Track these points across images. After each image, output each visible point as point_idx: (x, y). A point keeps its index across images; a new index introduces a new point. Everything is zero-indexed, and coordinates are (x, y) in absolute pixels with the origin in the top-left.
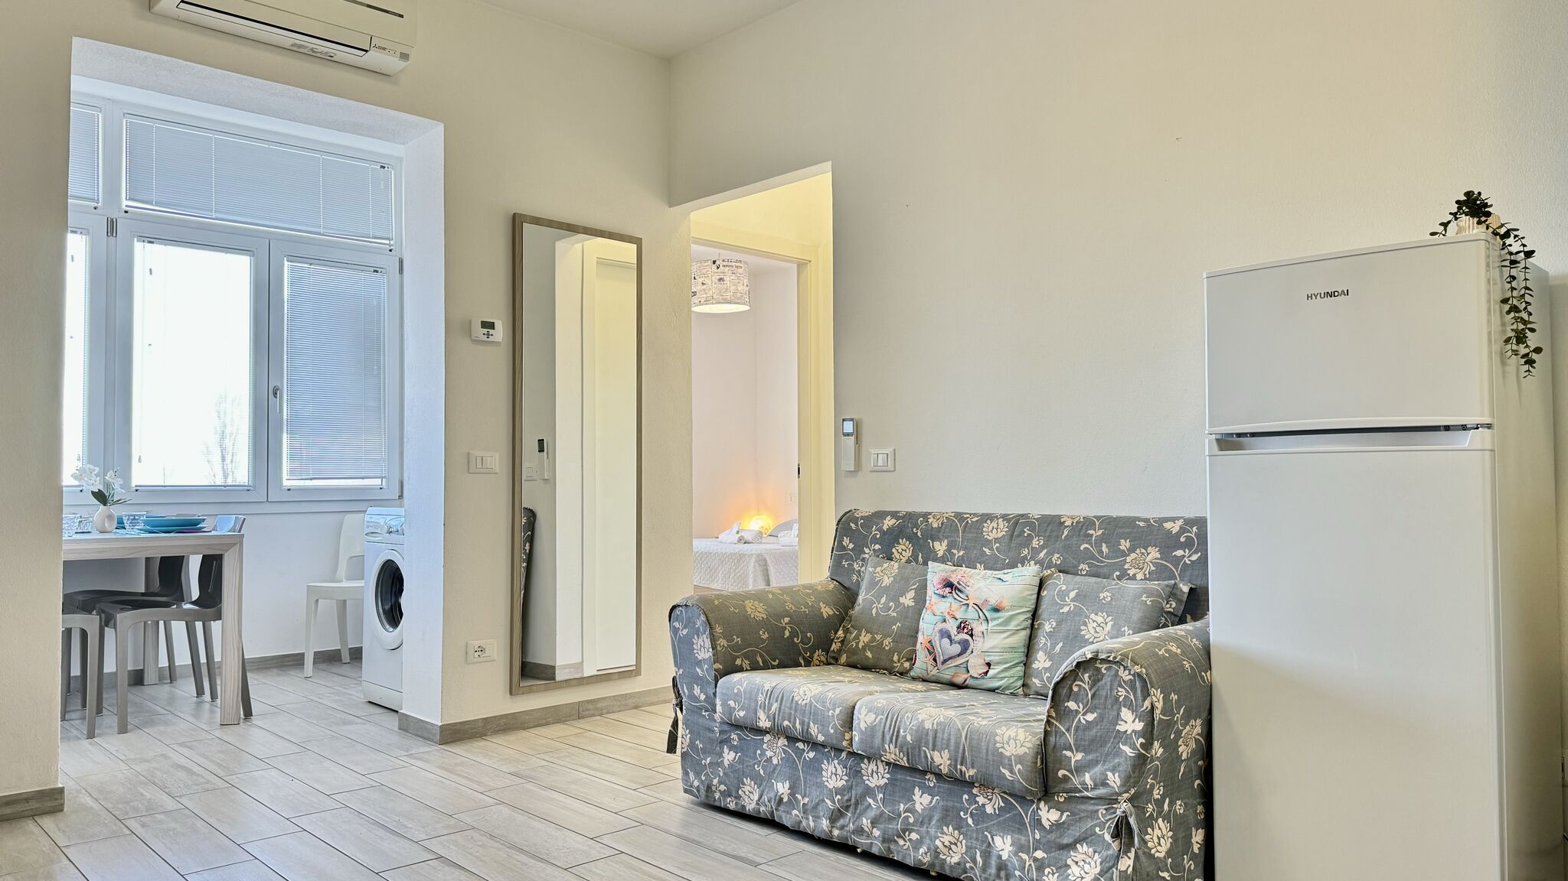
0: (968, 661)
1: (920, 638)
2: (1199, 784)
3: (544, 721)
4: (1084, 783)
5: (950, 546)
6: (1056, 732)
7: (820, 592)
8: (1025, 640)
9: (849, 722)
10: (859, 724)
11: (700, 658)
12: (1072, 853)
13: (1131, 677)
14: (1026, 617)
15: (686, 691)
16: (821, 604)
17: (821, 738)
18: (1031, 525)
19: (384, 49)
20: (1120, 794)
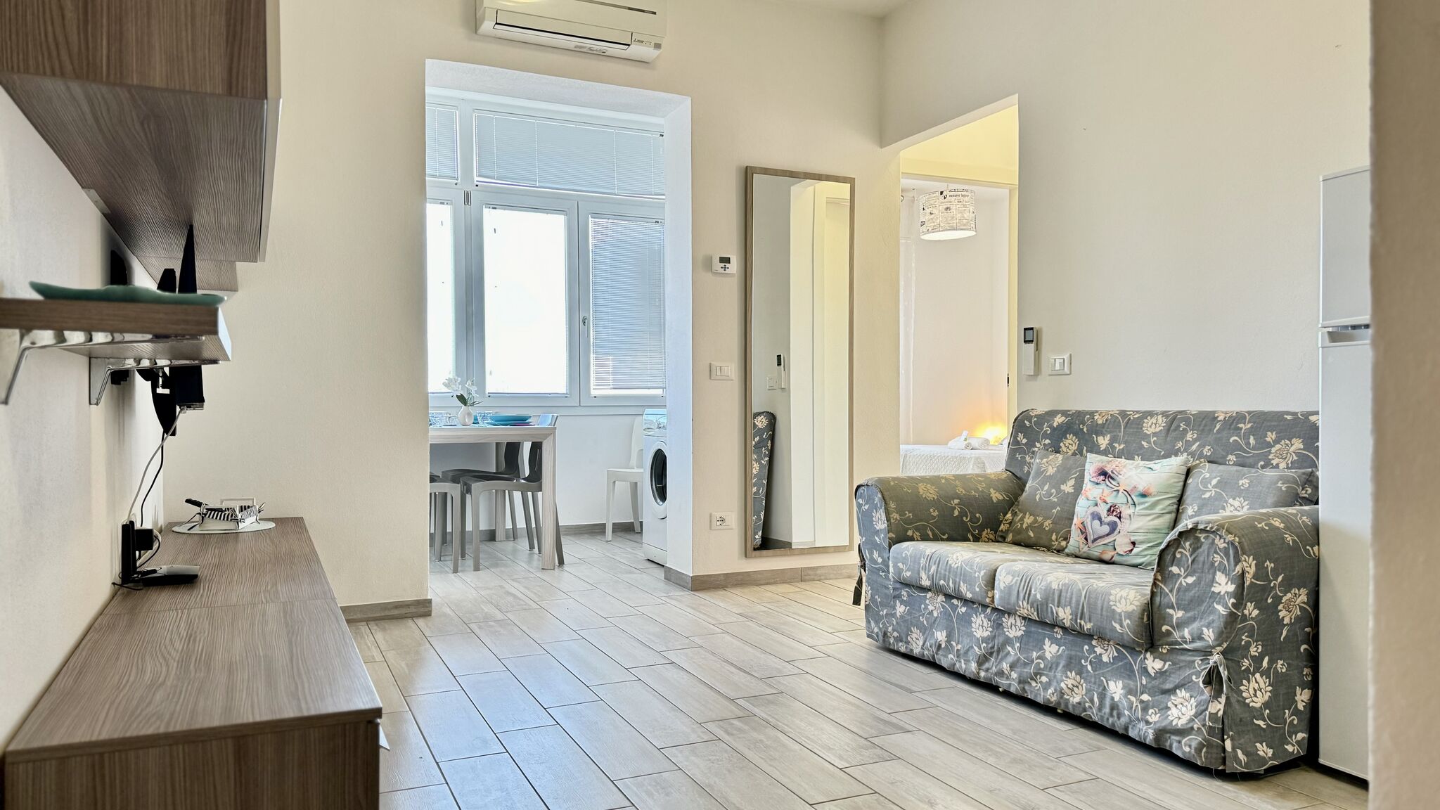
0: (1115, 540)
1: (1075, 520)
2: (1305, 649)
3: (773, 580)
4: (1183, 637)
5: (1112, 441)
6: (1161, 593)
7: (992, 480)
8: (1170, 522)
9: (991, 582)
10: (999, 584)
11: (878, 528)
12: (1172, 697)
13: (1225, 545)
14: (1170, 502)
15: (868, 555)
16: (992, 490)
17: (969, 596)
18: (1187, 421)
19: (642, 42)
20: (1214, 647)
